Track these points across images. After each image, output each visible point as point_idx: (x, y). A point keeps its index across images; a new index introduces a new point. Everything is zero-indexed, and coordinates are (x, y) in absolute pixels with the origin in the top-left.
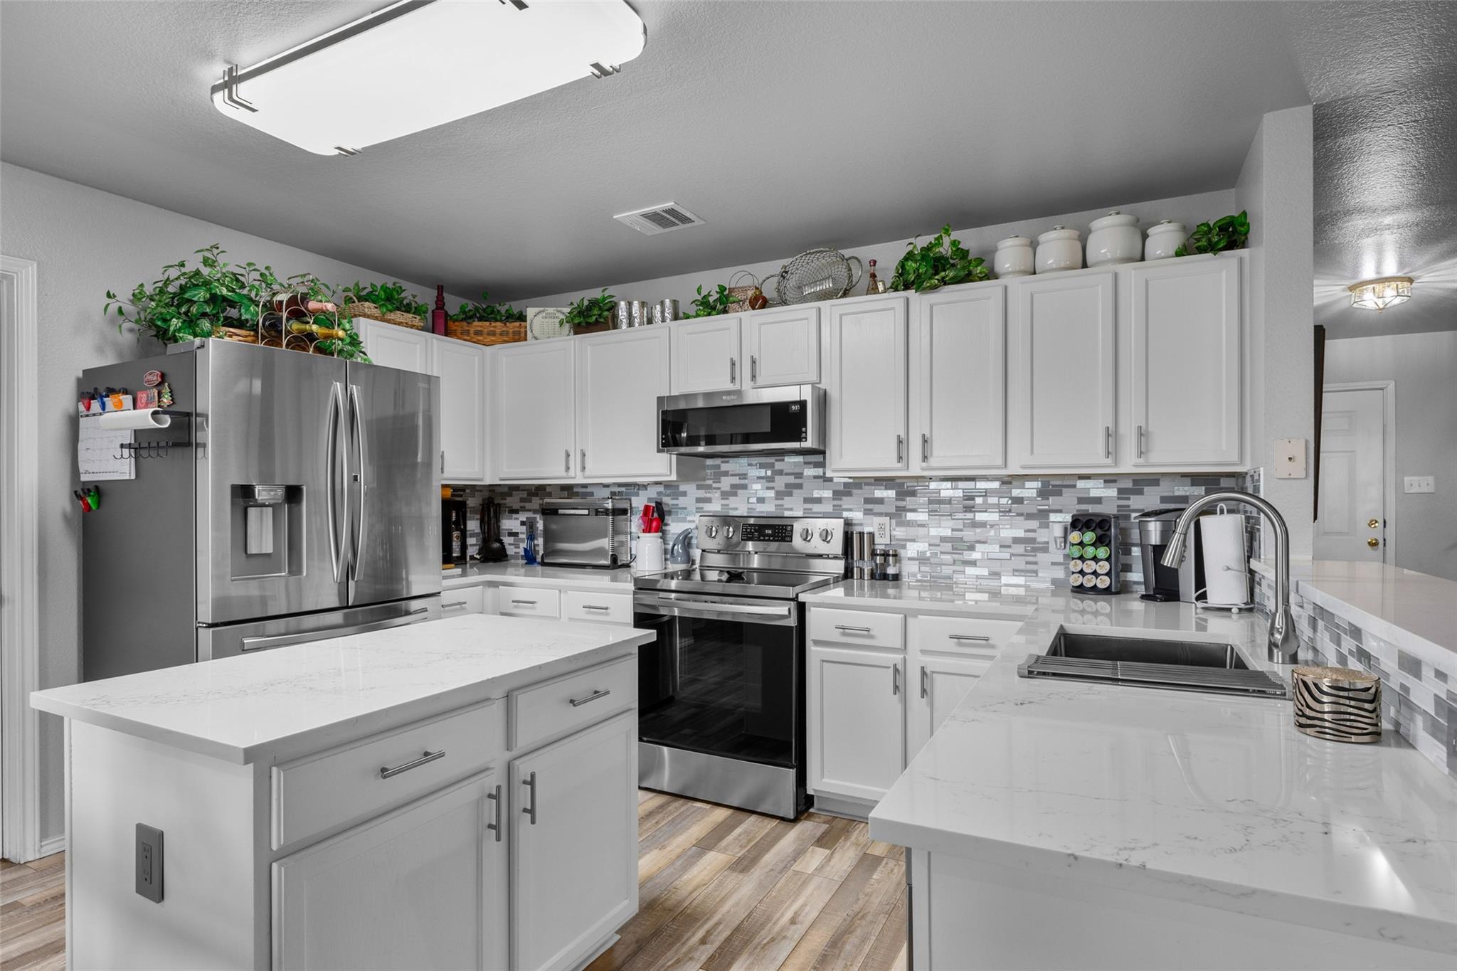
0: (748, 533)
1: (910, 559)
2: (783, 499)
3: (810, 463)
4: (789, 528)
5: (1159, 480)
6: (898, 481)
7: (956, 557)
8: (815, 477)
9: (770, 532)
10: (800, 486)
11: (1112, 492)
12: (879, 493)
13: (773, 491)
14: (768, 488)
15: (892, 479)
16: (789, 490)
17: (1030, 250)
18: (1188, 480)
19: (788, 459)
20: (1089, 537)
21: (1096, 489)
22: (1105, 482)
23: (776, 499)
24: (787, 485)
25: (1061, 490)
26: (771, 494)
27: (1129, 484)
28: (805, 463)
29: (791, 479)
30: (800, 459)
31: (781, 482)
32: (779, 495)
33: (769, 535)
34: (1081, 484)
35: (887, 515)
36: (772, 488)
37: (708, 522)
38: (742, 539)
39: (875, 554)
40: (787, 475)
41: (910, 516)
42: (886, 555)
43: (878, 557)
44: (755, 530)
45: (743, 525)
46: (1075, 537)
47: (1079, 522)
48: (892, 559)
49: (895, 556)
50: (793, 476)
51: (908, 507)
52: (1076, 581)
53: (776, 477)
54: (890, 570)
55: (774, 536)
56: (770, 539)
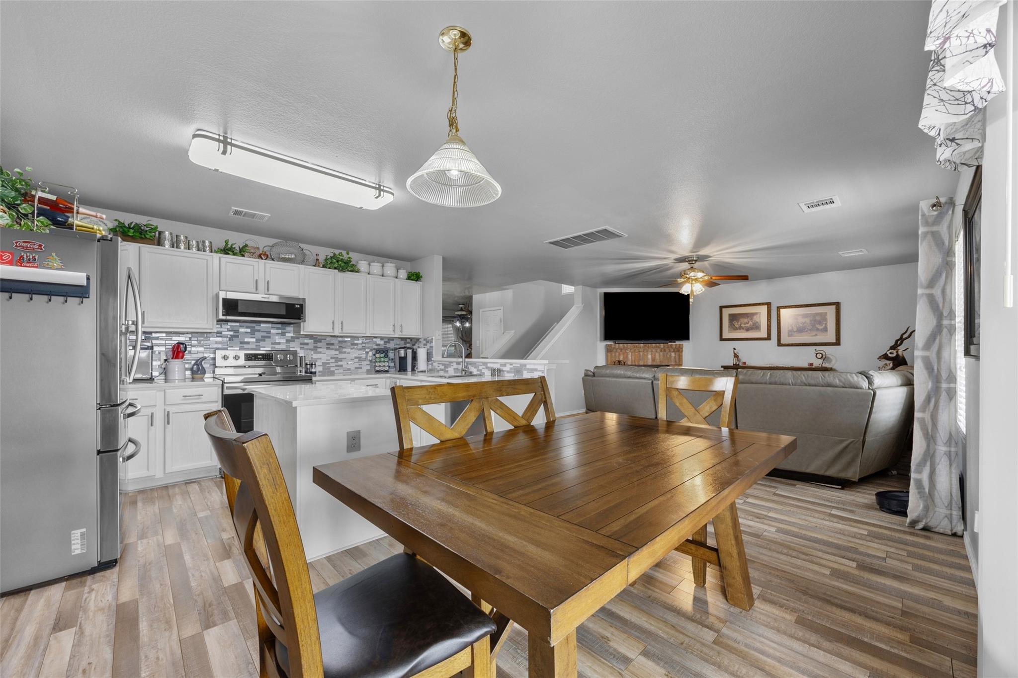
0: (248, 358)
1: (319, 366)
2: (260, 342)
3: (275, 327)
4: (271, 355)
6: (314, 336)
7: (336, 364)
8: (277, 333)
9: (261, 357)
10: (269, 337)
11: (382, 343)
12: (306, 341)
14: (251, 338)
15: (312, 336)
16: (263, 338)
17: (368, 266)
18: (400, 340)
19: (263, 325)
20: (382, 355)
21: (379, 341)
22: (381, 339)
23: (257, 342)
24: (262, 337)
26: (254, 340)
27: (387, 340)
28: (272, 327)
29: (265, 334)
30: (270, 325)
31: (259, 335)
33: (260, 358)
34: (375, 339)
35: (310, 349)
36: (254, 338)
37: (223, 353)
38: (245, 360)
39: (306, 364)
40: (262, 332)
41: (319, 350)
42: (311, 365)
43: (308, 366)
44: (253, 356)
45: (245, 354)
46: (378, 355)
47: (378, 351)
48: (314, 366)
49: (315, 364)
50: (265, 333)
51: (319, 346)
52: (378, 369)
53: (256, 333)
54: (313, 370)
55: (264, 359)
56: (261, 360)
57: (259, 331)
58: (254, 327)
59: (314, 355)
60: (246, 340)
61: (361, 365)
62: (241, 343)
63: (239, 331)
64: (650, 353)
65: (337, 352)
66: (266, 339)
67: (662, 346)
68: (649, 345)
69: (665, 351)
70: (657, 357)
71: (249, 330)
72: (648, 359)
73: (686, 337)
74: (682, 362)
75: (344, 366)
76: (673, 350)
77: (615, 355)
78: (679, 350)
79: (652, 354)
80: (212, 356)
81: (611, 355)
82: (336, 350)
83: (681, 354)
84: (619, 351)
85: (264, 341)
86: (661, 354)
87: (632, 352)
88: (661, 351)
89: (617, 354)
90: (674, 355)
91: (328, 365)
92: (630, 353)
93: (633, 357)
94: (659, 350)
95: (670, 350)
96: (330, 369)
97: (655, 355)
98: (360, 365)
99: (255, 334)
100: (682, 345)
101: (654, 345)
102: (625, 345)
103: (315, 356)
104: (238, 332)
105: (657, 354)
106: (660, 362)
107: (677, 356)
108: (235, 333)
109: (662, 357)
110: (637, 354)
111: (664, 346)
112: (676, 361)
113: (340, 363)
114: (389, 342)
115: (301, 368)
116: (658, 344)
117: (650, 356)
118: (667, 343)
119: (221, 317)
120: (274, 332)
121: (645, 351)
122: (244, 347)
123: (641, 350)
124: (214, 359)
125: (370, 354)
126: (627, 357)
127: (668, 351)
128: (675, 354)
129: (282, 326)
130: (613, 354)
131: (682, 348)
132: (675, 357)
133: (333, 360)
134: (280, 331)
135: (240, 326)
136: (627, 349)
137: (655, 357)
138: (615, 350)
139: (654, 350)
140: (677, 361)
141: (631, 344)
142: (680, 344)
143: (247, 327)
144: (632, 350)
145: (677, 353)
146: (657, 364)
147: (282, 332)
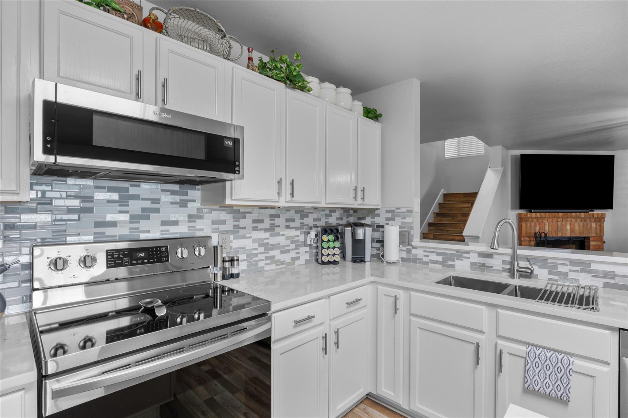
0: (114, 260)
2: (139, 222)
3: (168, 191)
4: (164, 249)
5: (335, 210)
7: (267, 255)
8: (172, 203)
9: (143, 255)
10: (157, 211)
13: (128, 215)
14: (121, 212)
16: (145, 214)
17: (319, 87)
19: (145, 184)
20: (331, 237)
23: (131, 223)
24: (143, 210)
25: (308, 215)
26: (125, 217)
28: (162, 190)
29: (147, 204)
30: (158, 187)
31: (135, 206)
32: (134, 219)
33: (141, 258)
35: (229, 232)
36: (127, 212)
37: (53, 252)
38: (108, 267)
39: (224, 261)
40: (143, 199)
41: (242, 232)
42: (232, 261)
43: (227, 265)
44: (125, 256)
45: (107, 251)
46: (325, 238)
47: (326, 230)
48: (236, 262)
49: (238, 260)
50: (149, 202)
51: (241, 226)
52: (325, 259)
53: (131, 202)
54: (235, 271)
55: (149, 259)
56: (143, 263)
57: (136, 197)
58: (127, 190)
59: (234, 241)
60: (109, 218)
61: (299, 253)
62: (98, 224)
63: (93, 197)
64: (569, 223)
65: (267, 235)
66: (151, 215)
67: (583, 215)
68: (569, 214)
69: (585, 220)
70: (577, 228)
71: (115, 196)
72: (566, 230)
73: (609, 206)
74: (604, 233)
75: (277, 258)
76: (594, 220)
77: (531, 226)
78: (601, 220)
79: (571, 225)
80: (25, 259)
81: (526, 225)
82: (266, 230)
83: (602, 224)
84: (535, 220)
85: (148, 218)
86: (581, 224)
87: (549, 222)
88: (581, 221)
89: (533, 224)
90: (595, 226)
91: (254, 259)
92: (547, 223)
93: (550, 228)
94: (578, 220)
95: (590, 219)
96: (257, 264)
97: (574, 225)
98: (297, 253)
99: (128, 205)
100: (605, 214)
101: (574, 214)
102: (543, 214)
103: (236, 244)
104: (92, 201)
105: (577, 224)
106: (580, 233)
107: (598, 227)
108: (83, 202)
109: (581, 228)
110: (554, 224)
111: (585, 216)
112: (596, 232)
113: (272, 253)
114: (331, 216)
115: (215, 268)
116: (578, 214)
117: (568, 227)
118: (589, 212)
119: (39, 156)
120: (166, 200)
121: (564, 221)
122: (104, 233)
123: (559, 220)
124: (30, 266)
125: (313, 234)
126: (544, 228)
127: (588, 220)
128: (596, 224)
129: (180, 188)
130: (528, 225)
131: (604, 218)
132: (596, 227)
133: (262, 249)
134: (177, 198)
135: (96, 187)
136: (543, 219)
137: (574, 228)
138: (531, 220)
139: (573, 220)
140: (598, 232)
141: (549, 212)
142: (602, 214)
143: (111, 190)
144: (550, 220)
145: (598, 224)
146: (576, 236)
147: (180, 200)
